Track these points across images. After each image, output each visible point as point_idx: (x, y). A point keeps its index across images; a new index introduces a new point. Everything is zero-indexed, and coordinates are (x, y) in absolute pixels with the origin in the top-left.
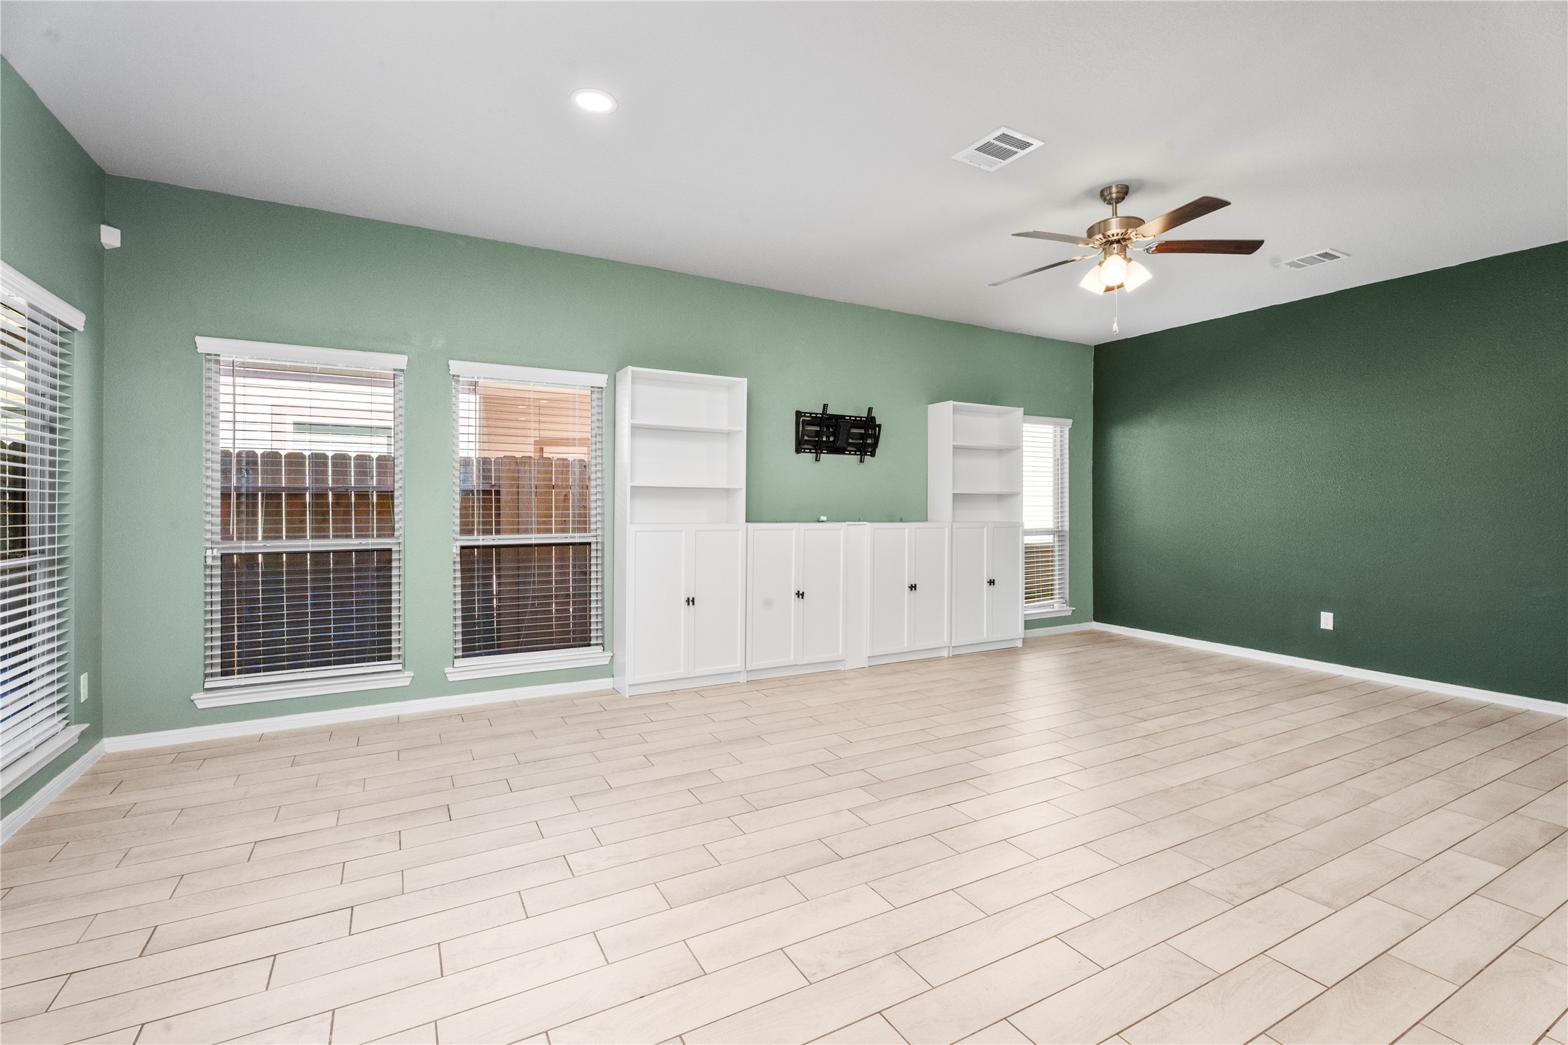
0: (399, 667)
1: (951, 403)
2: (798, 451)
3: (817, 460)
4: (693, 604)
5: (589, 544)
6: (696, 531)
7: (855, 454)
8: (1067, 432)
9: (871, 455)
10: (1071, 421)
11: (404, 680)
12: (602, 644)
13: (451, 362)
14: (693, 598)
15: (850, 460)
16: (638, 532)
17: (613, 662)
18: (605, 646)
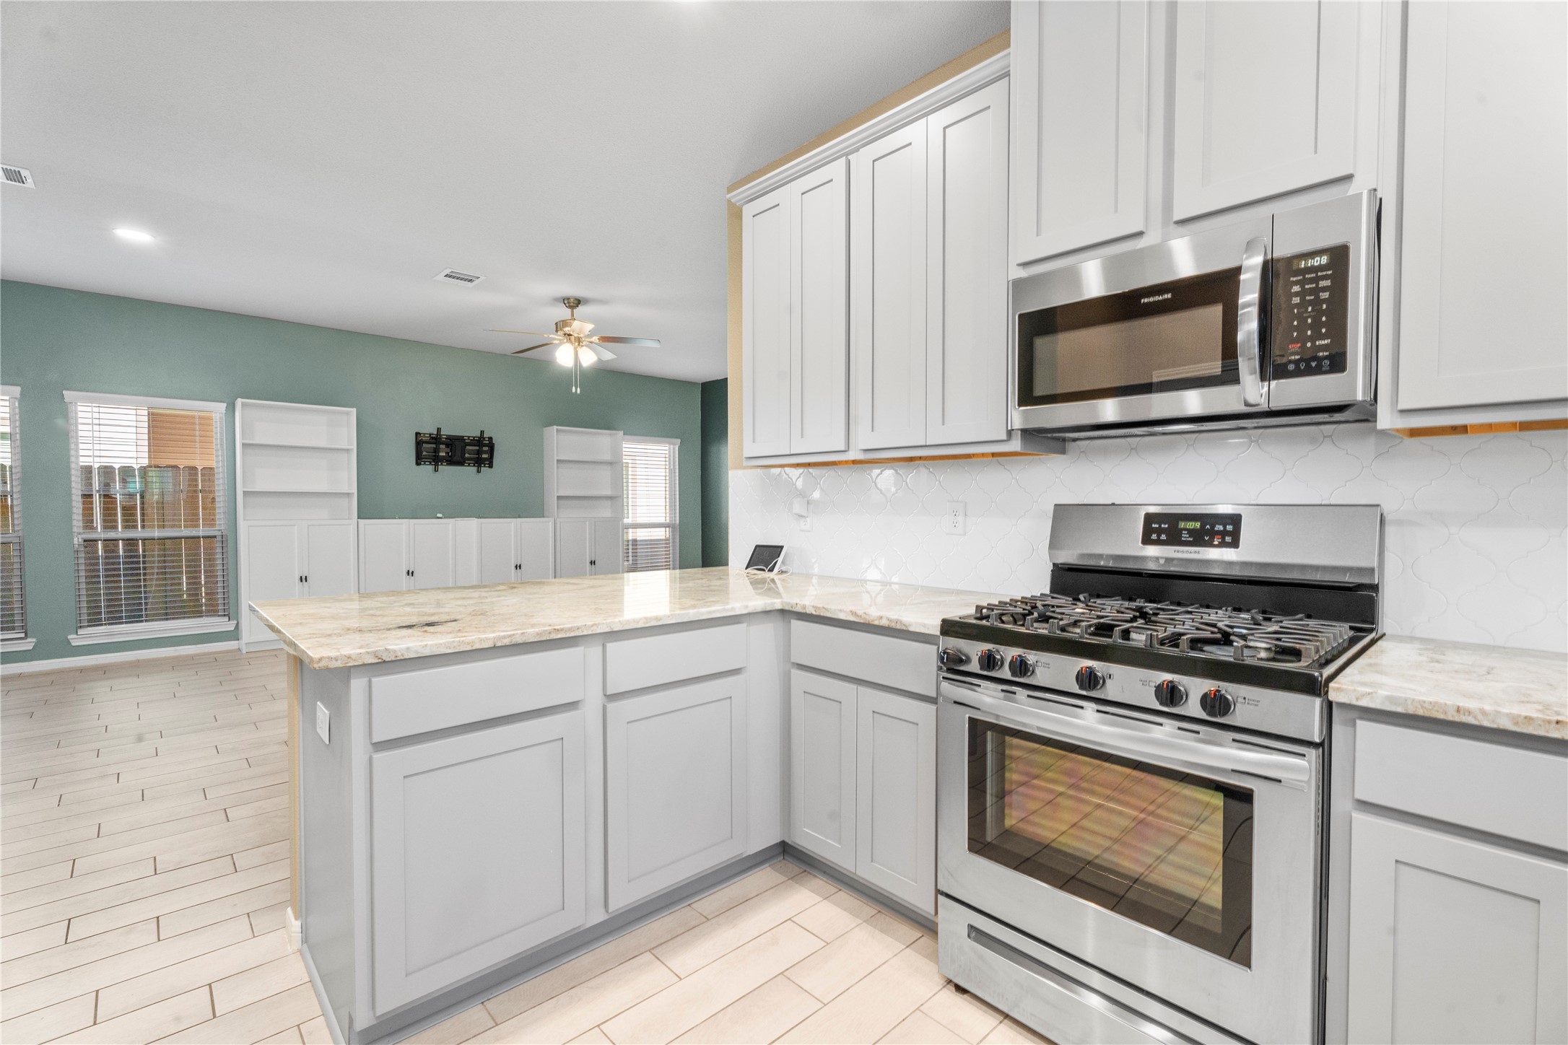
0: (23, 635)
1: (555, 427)
2: (418, 464)
3: (436, 470)
4: (306, 581)
5: (215, 537)
6: (308, 526)
7: (474, 466)
8: (677, 449)
9: (489, 467)
10: (679, 441)
11: (28, 645)
12: (228, 615)
13: (64, 392)
14: (306, 577)
15: (468, 471)
16: (251, 526)
17: (238, 629)
18: (230, 615)
